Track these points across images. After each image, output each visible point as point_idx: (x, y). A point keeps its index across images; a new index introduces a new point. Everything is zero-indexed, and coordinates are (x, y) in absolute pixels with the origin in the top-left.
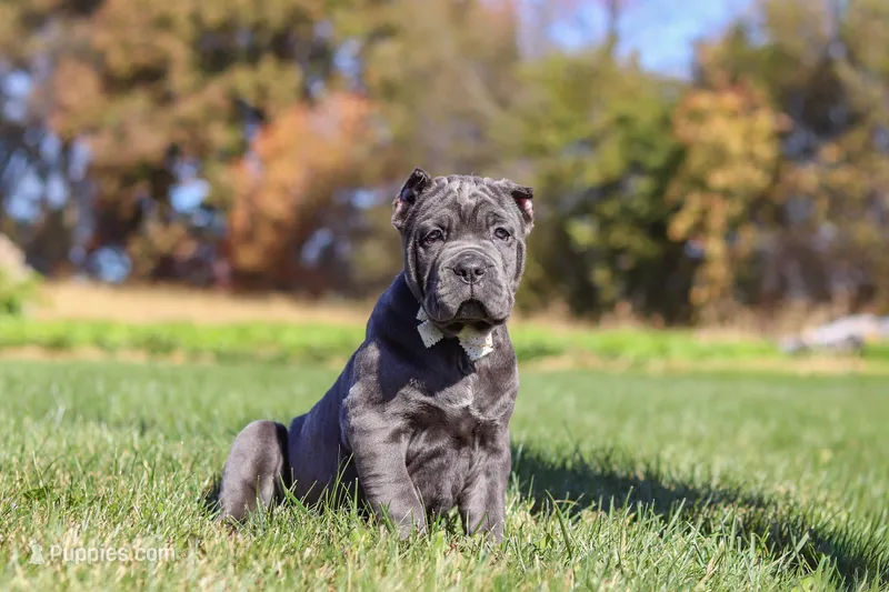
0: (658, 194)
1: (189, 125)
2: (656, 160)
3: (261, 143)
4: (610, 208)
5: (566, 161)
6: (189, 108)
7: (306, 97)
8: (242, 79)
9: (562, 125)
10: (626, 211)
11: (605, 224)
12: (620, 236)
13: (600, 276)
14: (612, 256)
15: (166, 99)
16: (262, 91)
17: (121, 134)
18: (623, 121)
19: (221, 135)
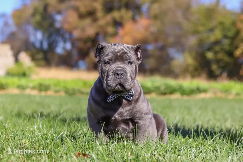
0: (232, 44)
1: (102, 27)
2: (231, 34)
3: (121, 32)
4: (217, 48)
5: (205, 35)
6: (102, 22)
7: (134, 19)
8: (116, 15)
9: (203, 25)
10: (222, 49)
11: (216, 53)
12: (221, 56)
13: (214, 67)
14: (218, 61)
15: (95, 20)
16: (122, 17)
17: (83, 30)
18: (221, 23)
19: (110, 30)
